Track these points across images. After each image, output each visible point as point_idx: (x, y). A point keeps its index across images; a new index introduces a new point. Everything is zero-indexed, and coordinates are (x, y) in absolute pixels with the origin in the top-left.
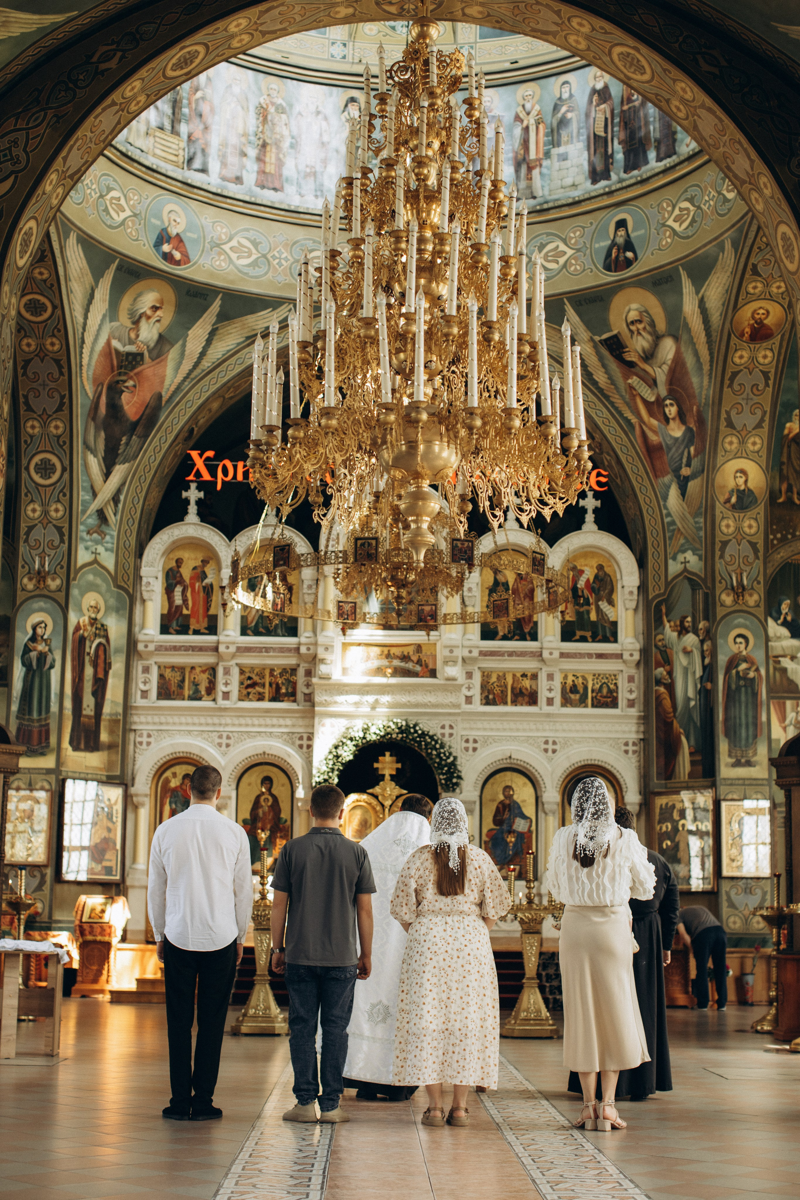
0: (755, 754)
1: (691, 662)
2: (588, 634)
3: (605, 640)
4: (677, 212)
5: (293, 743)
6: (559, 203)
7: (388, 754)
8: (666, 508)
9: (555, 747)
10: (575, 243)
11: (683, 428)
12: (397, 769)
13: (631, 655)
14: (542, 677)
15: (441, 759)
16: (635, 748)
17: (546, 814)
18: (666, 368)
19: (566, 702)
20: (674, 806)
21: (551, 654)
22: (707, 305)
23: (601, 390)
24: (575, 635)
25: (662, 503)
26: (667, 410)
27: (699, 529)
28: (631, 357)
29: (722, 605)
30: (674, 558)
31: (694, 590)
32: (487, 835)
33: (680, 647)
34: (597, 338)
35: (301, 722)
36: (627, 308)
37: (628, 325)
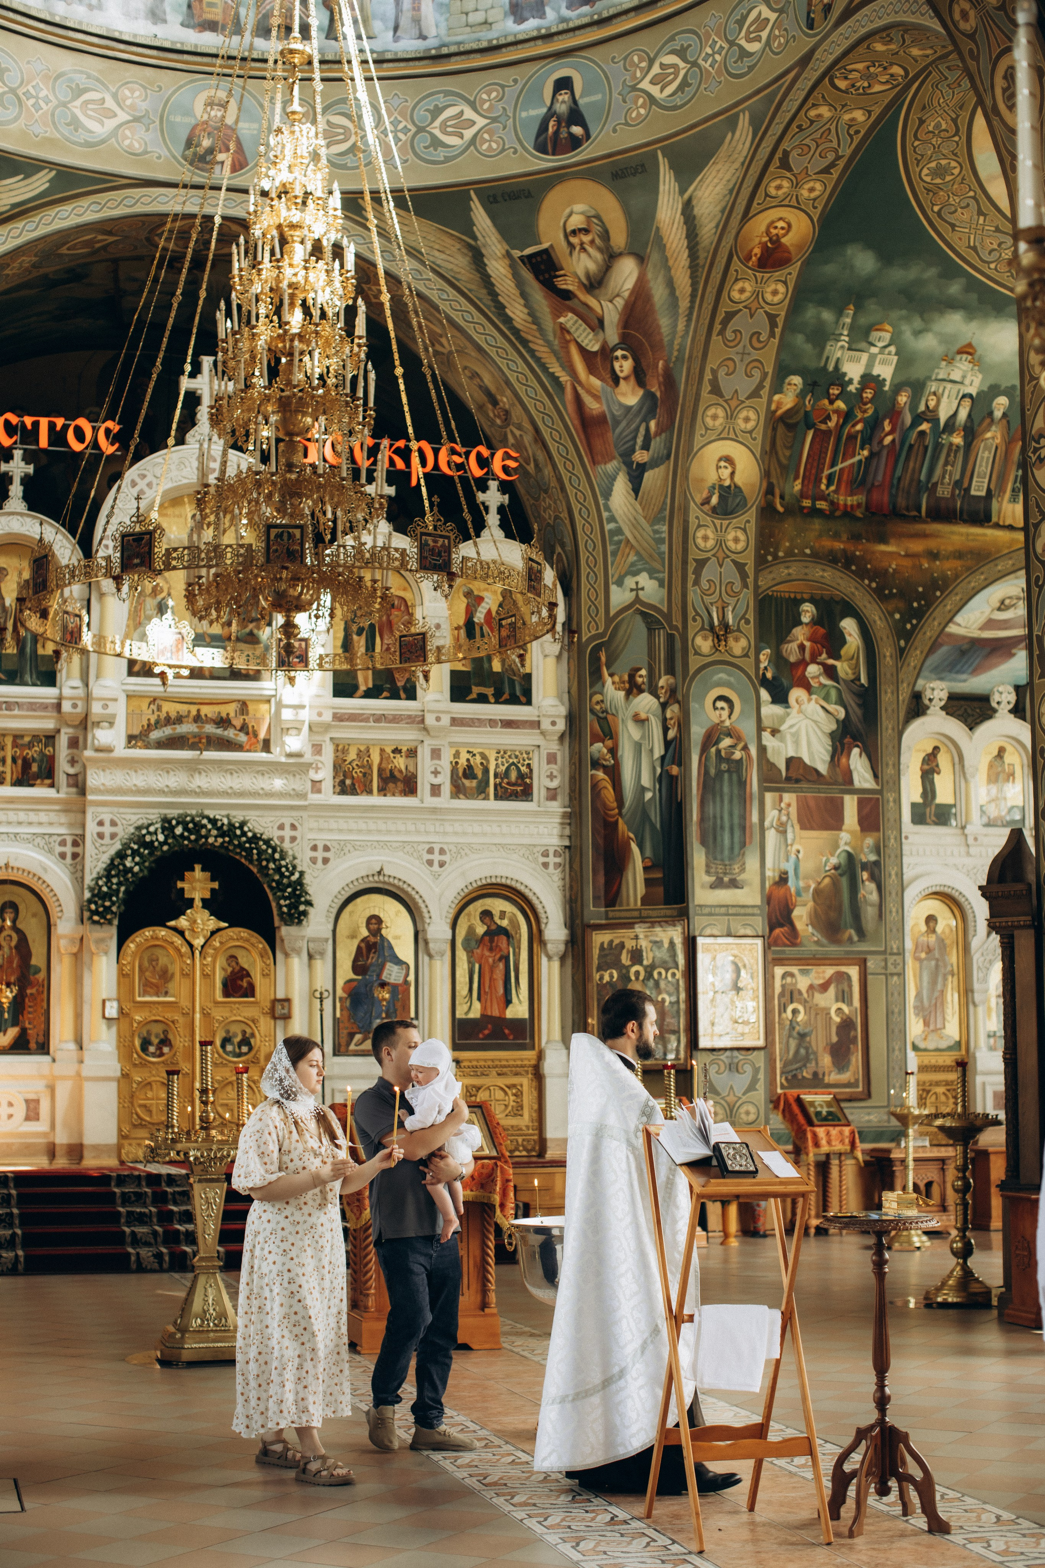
0: (743, 870)
1: (647, 736)
2: (489, 691)
3: (513, 700)
4: (656, 69)
5: (51, 851)
6: (468, 47)
7: (198, 867)
8: (608, 509)
9: (443, 858)
10: (489, 110)
11: (641, 392)
12: (213, 890)
13: (554, 723)
14: (424, 753)
15: (282, 875)
16: (558, 860)
17: (430, 956)
18: (620, 302)
19: (458, 791)
20: (622, 946)
21: (438, 719)
22: (696, 211)
23: (516, 332)
24: (470, 691)
25: (601, 502)
26: (617, 365)
27: (661, 541)
28: (567, 284)
29: (696, 653)
30: (620, 583)
31: (651, 631)
32: (344, 989)
33: (630, 713)
34: (517, 253)
35: (63, 818)
36: (568, 211)
37: (566, 236)
